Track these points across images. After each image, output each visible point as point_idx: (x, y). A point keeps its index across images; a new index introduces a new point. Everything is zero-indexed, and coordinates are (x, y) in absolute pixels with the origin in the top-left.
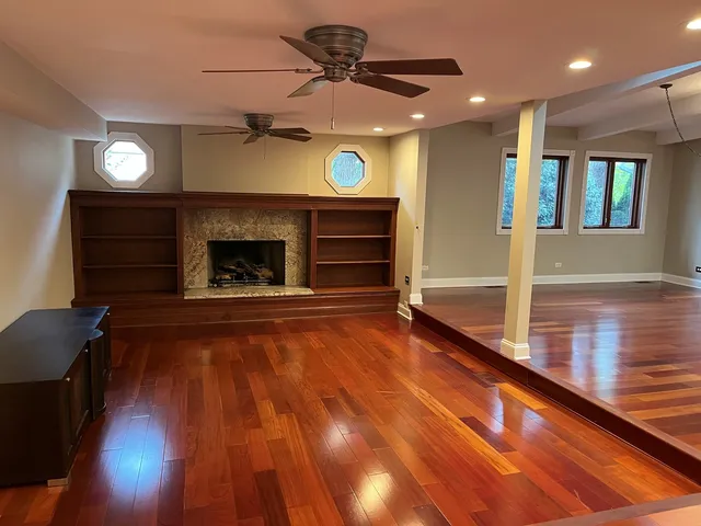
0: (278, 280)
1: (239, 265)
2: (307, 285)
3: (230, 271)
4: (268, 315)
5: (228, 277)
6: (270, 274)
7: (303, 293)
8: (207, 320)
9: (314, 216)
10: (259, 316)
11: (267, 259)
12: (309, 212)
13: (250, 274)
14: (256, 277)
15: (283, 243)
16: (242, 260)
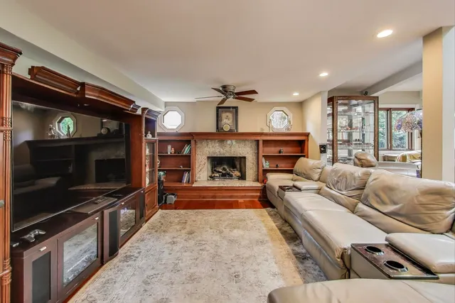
0: (243, 177)
1: (224, 169)
2: (258, 181)
3: (219, 172)
4: (237, 197)
5: (217, 175)
6: (239, 174)
7: (254, 185)
8: (204, 198)
9: (261, 143)
10: (231, 197)
11: (238, 166)
12: (258, 141)
13: (229, 174)
14: (232, 176)
15: (245, 158)
16: (226, 167)
